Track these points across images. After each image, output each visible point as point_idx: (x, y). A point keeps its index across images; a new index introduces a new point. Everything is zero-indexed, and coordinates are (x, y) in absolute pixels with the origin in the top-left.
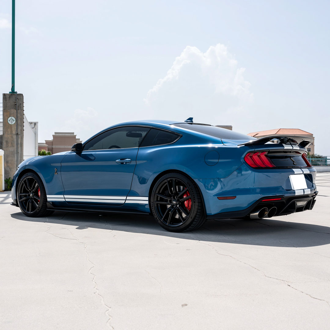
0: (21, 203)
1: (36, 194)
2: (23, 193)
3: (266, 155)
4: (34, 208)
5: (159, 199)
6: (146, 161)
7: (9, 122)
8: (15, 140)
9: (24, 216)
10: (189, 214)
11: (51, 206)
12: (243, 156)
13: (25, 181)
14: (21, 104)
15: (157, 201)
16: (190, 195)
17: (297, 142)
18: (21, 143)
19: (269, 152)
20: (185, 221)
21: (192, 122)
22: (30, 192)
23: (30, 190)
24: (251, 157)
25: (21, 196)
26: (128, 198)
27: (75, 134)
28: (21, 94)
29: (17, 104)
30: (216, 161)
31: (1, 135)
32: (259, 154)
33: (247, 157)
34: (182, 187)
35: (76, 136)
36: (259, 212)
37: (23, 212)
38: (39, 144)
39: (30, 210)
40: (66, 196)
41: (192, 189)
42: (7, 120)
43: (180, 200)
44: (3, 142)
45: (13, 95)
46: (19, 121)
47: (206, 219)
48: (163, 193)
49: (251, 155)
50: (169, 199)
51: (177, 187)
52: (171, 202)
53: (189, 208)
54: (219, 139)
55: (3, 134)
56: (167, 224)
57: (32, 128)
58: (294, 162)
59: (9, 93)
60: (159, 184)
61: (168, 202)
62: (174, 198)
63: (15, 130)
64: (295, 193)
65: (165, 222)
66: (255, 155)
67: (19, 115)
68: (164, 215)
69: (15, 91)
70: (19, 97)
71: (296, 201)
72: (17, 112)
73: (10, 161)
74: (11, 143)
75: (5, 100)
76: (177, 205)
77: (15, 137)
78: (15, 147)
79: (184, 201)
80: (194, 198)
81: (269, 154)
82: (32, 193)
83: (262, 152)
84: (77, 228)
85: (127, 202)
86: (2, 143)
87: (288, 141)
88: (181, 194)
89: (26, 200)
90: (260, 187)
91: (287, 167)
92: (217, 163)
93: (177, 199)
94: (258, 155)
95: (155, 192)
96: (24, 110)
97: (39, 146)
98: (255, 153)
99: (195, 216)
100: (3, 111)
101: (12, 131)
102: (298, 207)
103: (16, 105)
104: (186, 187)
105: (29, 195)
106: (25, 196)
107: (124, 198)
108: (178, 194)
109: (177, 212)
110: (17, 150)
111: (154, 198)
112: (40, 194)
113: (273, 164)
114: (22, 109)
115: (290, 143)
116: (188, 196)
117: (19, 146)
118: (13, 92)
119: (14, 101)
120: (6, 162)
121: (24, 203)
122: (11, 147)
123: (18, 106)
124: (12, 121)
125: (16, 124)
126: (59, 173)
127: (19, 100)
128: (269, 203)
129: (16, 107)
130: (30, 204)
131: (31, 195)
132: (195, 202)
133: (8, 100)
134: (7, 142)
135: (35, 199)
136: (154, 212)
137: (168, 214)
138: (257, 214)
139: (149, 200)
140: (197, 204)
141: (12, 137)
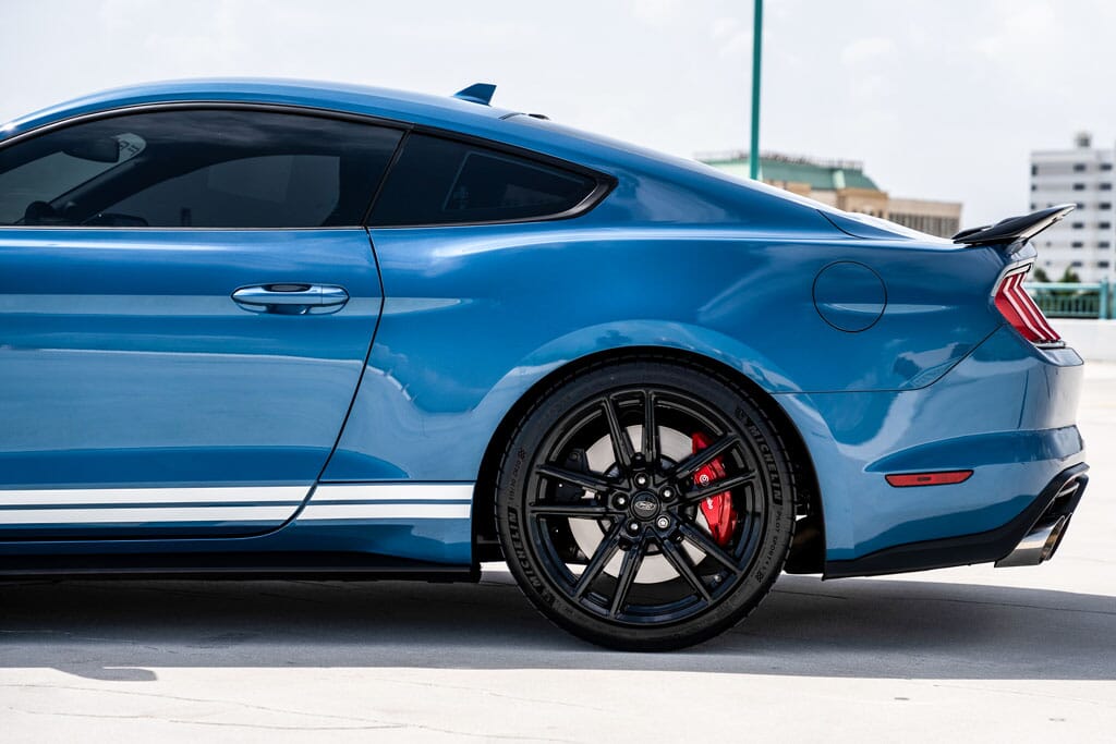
5: (542, 495)
12: (994, 292)
20: (723, 594)
26: (322, 492)
30: (875, 309)
50: (613, 493)
56: (610, 615)
61: (610, 505)
65: (595, 607)
76: (657, 518)
79: (701, 499)
80: (777, 481)
85: (310, 514)
92: (880, 318)
93: (656, 490)
95: (526, 455)
107: (298, 492)
111: (525, 489)
132: (779, 502)
136: (525, 559)
139: (480, 501)
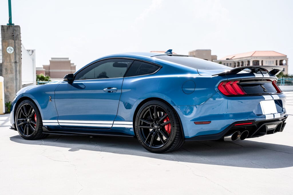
0: (19, 127)
1: (33, 119)
2: (21, 118)
3: (238, 84)
4: (31, 131)
5: (142, 124)
6: (130, 90)
7: (7, 51)
8: (14, 68)
9: (22, 139)
10: (169, 137)
11: (47, 130)
12: (217, 85)
13: (22, 108)
14: (18, 35)
15: (141, 125)
16: (170, 120)
17: (267, 71)
18: (19, 70)
19: (241, 81)
20: (166, 143)
21: (172, 53)
22: (28, 117)
23: (27, 116)
24: (224, 86)
25: (19, 121)
26: (115, 122)
27: (69, 59)
28: (18, 26)
29: (15, 35)
30: (193, 89)
31: (1, 63)
32: (232, 83)
33: (220, 86)
34: (162, 113)
35: (70, 61)
36: (232, 135)
37: (21, 135)
38: (37, 68)
39: (27, 133)
40: (59, 121)
41: (171, 115)
42: (5, 49)
43: (161, 125)
44: (3, 69)
45: (10, 27)
46: (17, 51)
47: (184, 142)
48: (145, 119)
49: (224, 84)
50: (151, 124)
51: (158, 113)
52: (153, 126)
53: (169, 132)
54: (195, 70)
55: (3, 62)
56: (150, 146)
57: (30, 55)
58: (264, 89)
59: (6, 25)
60: (143, 110)
61: (151, 126)
62: (156, 123)
63: (14, 58)
64: (265, 117)
65: (148, 144)
66: (228, 84)
67: (17, 45)
68: (146, 137)
69: (12, 23)
70: (16, 29)
71: (267, 124)
72: (15, 42)
73: (10, 87)
74: (10, 71)
75: (4, 31)
76: (158, 129)
77: (13, 65)
78: (14, 74)
79: (165, 125)
80: (173, 122)
81: (241, 83)
82: (29, 118)
83: (234, 81)
84: (69, 151)
85: (114, 126)
86: (1, 71)
87: (259, 70)
88: (162, 119)
89: (24, 125)
90: (233, 113)
91: (258, 94)
92: (194, 91)
93: (158, 124)
94: (230, 84)
95: (138, 117)
96: (21, 41)
97: (36, 70)
98: (228, 82)
99: (175, 139)
100: (2, 41)
101: (10, 60)
102: (268, 130)
103: (13, 35)
104: (166, 113)
105: (26, 120)
106: (23, 121)
107: (112, 122)
108: (159, 119)
109: (158, 135)
110: (16, 77)
111: (138, 123)
112: (36, 119)
113: (244, 92)
114: (19, 39)
115: (261, 72)
116: (168, 121)
117: (18, 73)
118: (10, 24)
119: (12, 32)
120: (6, 87)
121: (22, 127)
122: (10, 74)
123: (16, 37)
124: (10, 50)
125: (14, 53)
126: (53, 100)
127: (16, 31)
128: (241, 127)
129: (13, 37)
130: (28, 128)
131: (28, 120)
132: (174, 127)
133: (6, 31)
134: (6, 69)
135: (32, 124)
136: (138, 135)
137: (150, 137)
138: (230, 137)
139: (134, 125)
140: (176, 128)
141: (11, 65)
